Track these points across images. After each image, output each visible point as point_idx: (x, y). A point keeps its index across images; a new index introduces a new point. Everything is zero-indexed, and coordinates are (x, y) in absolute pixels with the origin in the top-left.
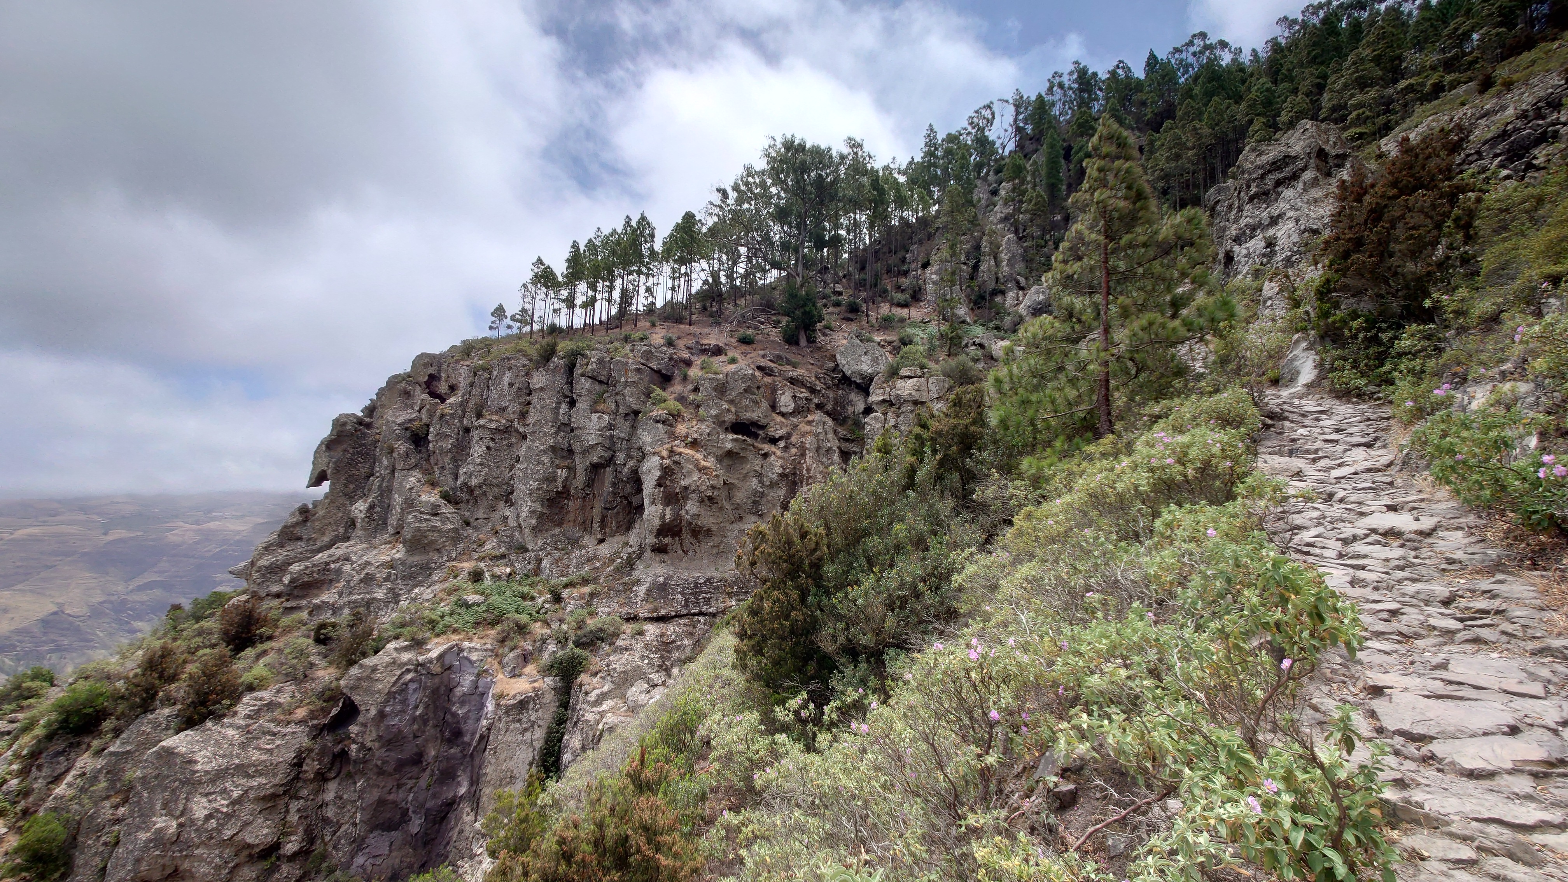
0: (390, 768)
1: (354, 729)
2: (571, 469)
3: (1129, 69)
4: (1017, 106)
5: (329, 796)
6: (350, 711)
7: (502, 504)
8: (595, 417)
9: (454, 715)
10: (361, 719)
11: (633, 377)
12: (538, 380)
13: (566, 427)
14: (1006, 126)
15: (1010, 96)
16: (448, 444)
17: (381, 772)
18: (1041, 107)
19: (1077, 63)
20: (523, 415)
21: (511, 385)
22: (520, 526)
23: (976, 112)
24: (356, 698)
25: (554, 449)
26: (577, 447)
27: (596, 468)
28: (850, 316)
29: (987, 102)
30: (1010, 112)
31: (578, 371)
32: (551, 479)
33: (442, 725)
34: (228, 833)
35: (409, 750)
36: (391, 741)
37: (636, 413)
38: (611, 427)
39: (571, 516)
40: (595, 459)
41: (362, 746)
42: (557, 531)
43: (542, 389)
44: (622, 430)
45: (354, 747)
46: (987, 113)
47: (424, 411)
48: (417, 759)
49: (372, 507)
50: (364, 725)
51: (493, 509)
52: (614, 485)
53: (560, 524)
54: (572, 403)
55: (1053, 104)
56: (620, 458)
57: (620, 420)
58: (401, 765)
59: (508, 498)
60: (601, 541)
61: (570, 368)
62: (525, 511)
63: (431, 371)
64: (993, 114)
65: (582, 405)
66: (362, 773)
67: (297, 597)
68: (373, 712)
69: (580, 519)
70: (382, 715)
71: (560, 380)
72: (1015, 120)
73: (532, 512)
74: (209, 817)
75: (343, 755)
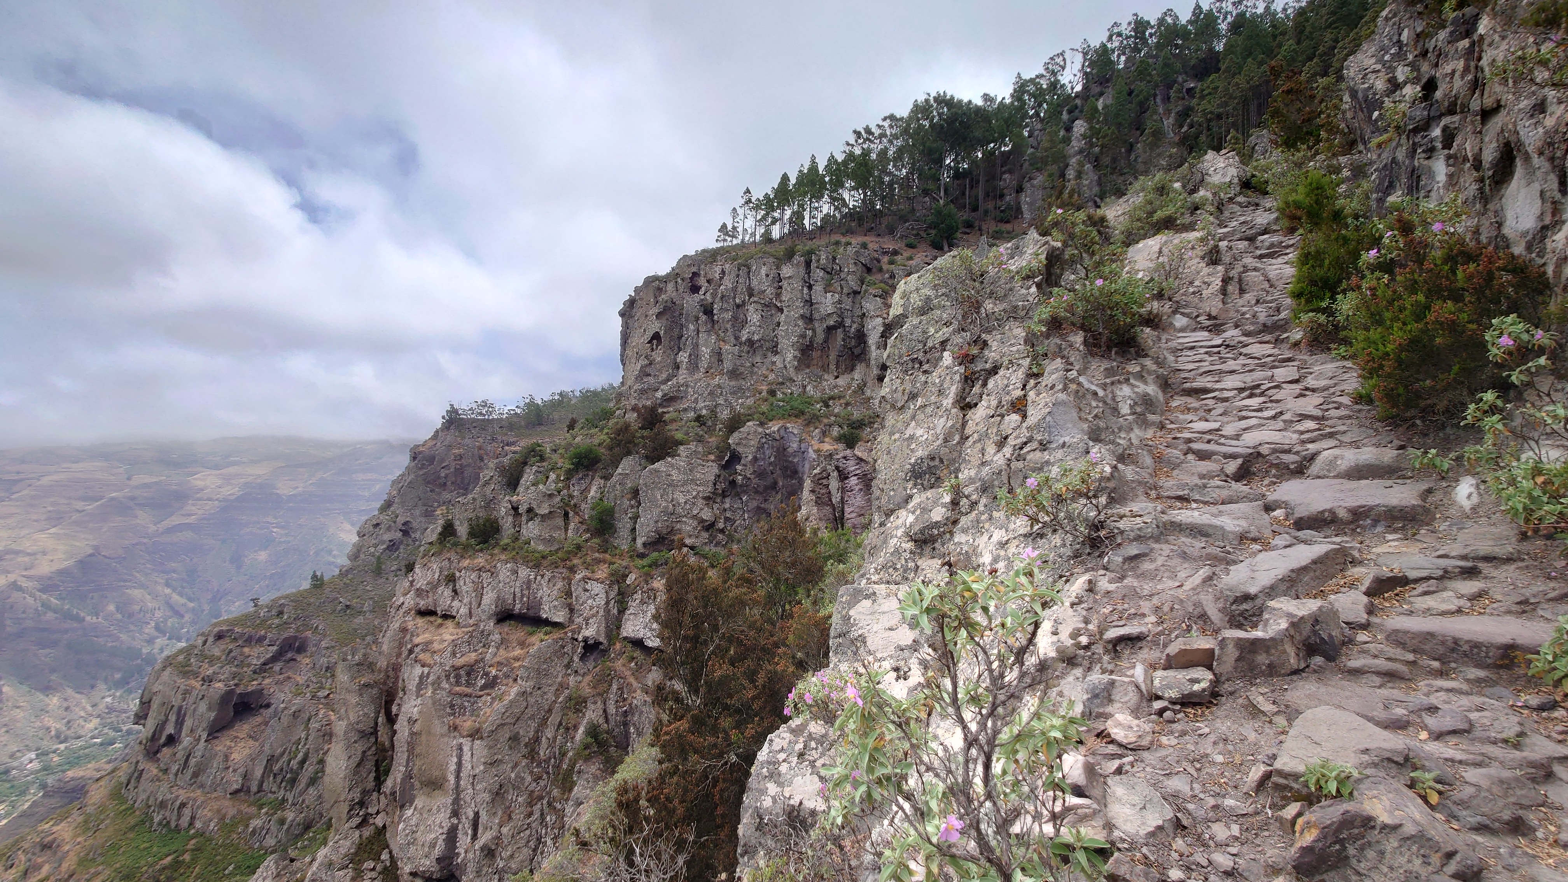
0: (761, 489)
1: (739, 468)
2: (814, 331)
3: (1177, 17)
4: (1085, 54)
5: (727, 506)
6: (735, 458)
7: (770, 354)
8: (829, 295)
9: (791, 462)
10: (743, 462)
11: (852, 268)
12: (787, 271)
13: (809, 303)
14: (1076, 72)
15: (1078, 45)
16: (728, 315)
17: (757, 492)
18: (1104, 52)
19: (1136, 15)
20: (778, 295)
21: (767, 275)
22: (785, 367)
23: (1052, 59)
24: (740, 449)
25: (802, 317)
26: (816, 316)
27: (830, 329)
28: (968, 230)
29: (1060, 51)
30: (1079, 58)
31: (814, 265)
32: (803, 336)
33: (784, 469)
34: (695, 512)
35: (769, 481)
36: (761, 475)
37: (856, 293)
38: (840, 302)
39: (815, 362)
40: (832, 323)
41: (745, 477)
42: (808, 371)
43: (790, 277)
44: (847, 304)
45: (740, 477)
46: (1059, 60)
47: (708, 294)
48: (774, 486)
49: (690, 355)
50: (745, 465)
51: (765, 356)
52: (844, 340)
53: (808, 367)
54: (810, 287)
55: (1113, 51)
56: (848, 322)
57: (844, 298)
58: (766, 488)
59: (774, 349)
60: (837, 377)
61: (808, 264)
62: (789, 356)
63: (694, 269)
64: (1064, 60)
65: (818, 288)
66: (745, 492)
67: (665, 407)
68: (750, 457)
69: (820, 364)
70: (755, 459)
71: (802, 270)
72: (1083, 66)
73: (795, 357)
74: (686, 503)
75: (733, 483)
